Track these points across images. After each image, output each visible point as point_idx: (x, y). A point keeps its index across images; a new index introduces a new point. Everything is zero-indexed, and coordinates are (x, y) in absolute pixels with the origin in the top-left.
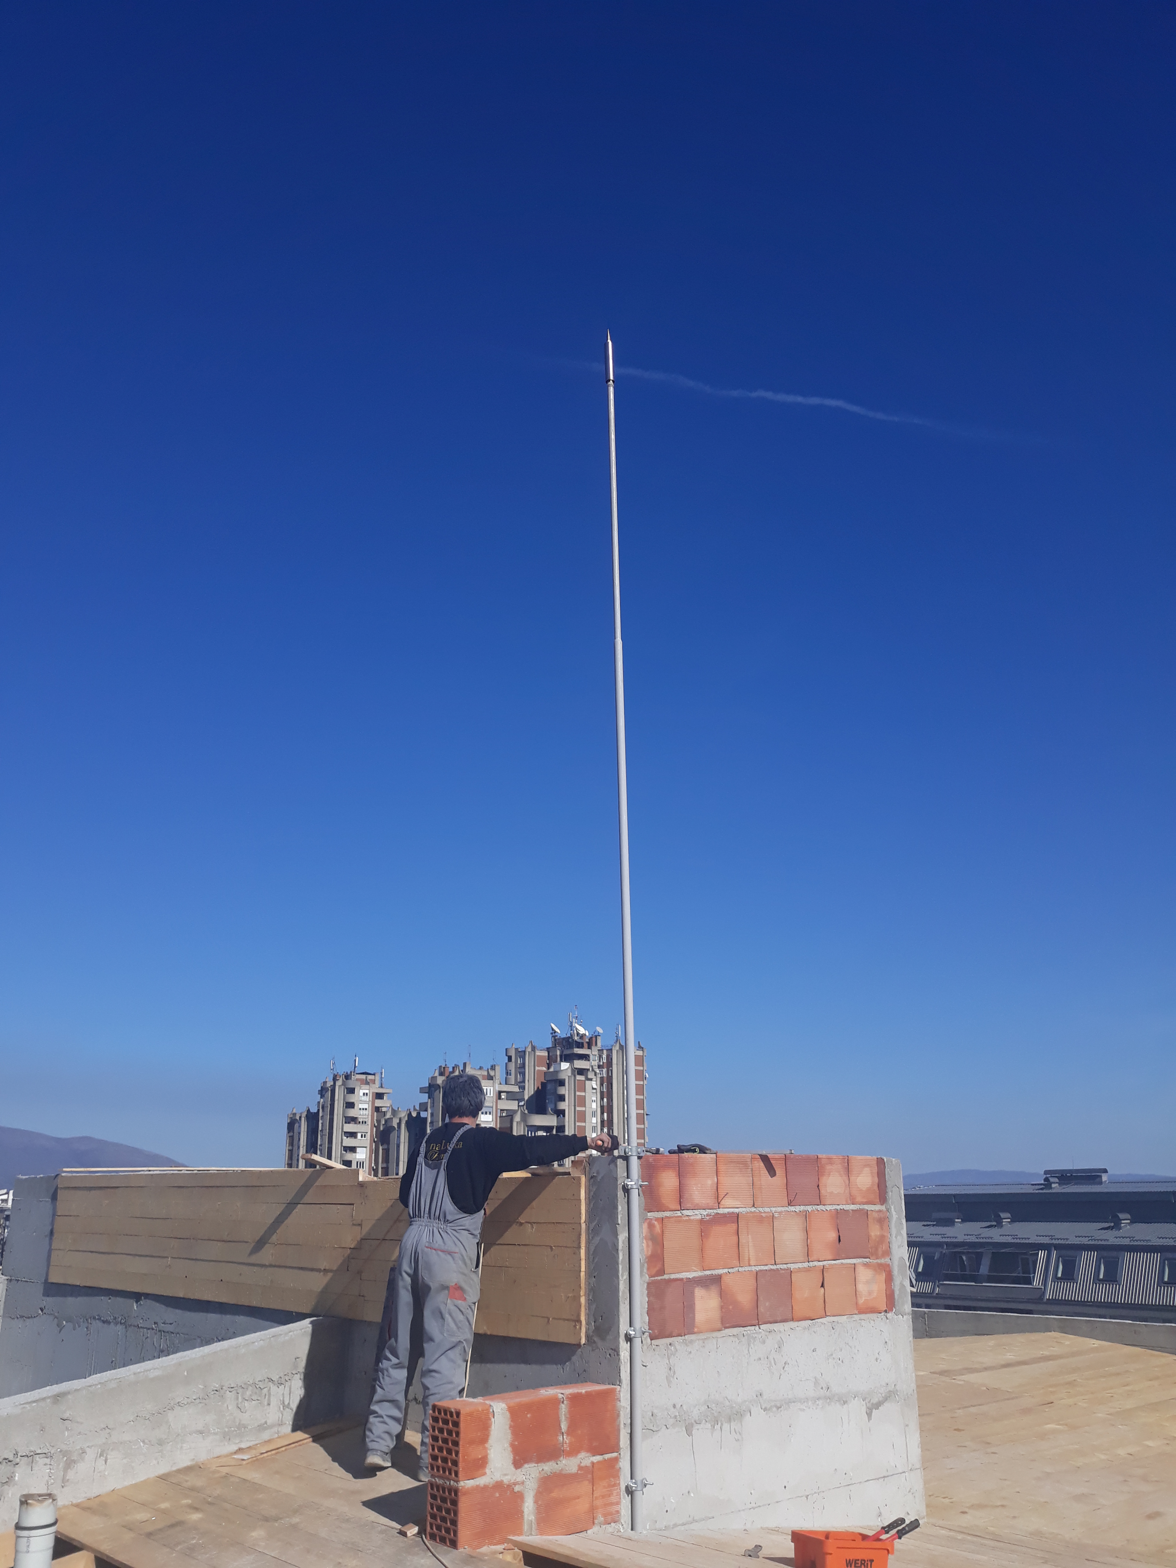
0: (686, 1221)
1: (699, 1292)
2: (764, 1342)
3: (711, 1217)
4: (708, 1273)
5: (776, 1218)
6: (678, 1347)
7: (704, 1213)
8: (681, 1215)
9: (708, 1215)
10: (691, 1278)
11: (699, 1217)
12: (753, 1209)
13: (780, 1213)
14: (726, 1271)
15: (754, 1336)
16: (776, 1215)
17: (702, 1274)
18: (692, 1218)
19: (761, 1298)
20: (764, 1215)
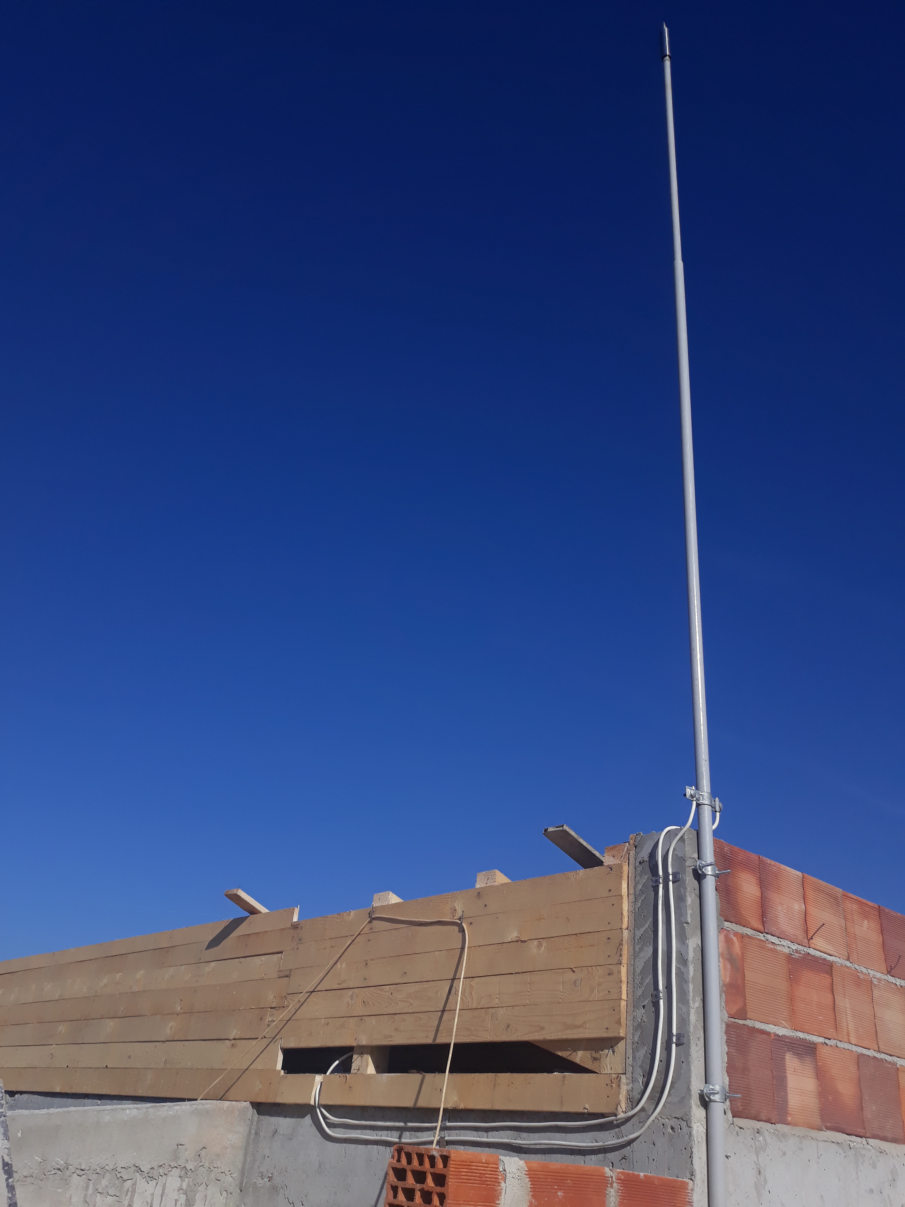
0: (771, 950)
1: (791, 1062)
2: (874, 1166)
3: (801, 955)
4: (801, 1035)
5: (875, 985)
6: (769, 1140)
7: (795, 947)
8: (763, 938)
9: (797, 951)
10: (780, 1035)
11: (787, 951)
12: (848, 964)
13: (879, 980)
14: (821, 1040)
15: (864, 1152)
16: (875, 982)
17: (793, 1034)
18: (778, 948)
19: (866, 1097)
20: (862, 977)
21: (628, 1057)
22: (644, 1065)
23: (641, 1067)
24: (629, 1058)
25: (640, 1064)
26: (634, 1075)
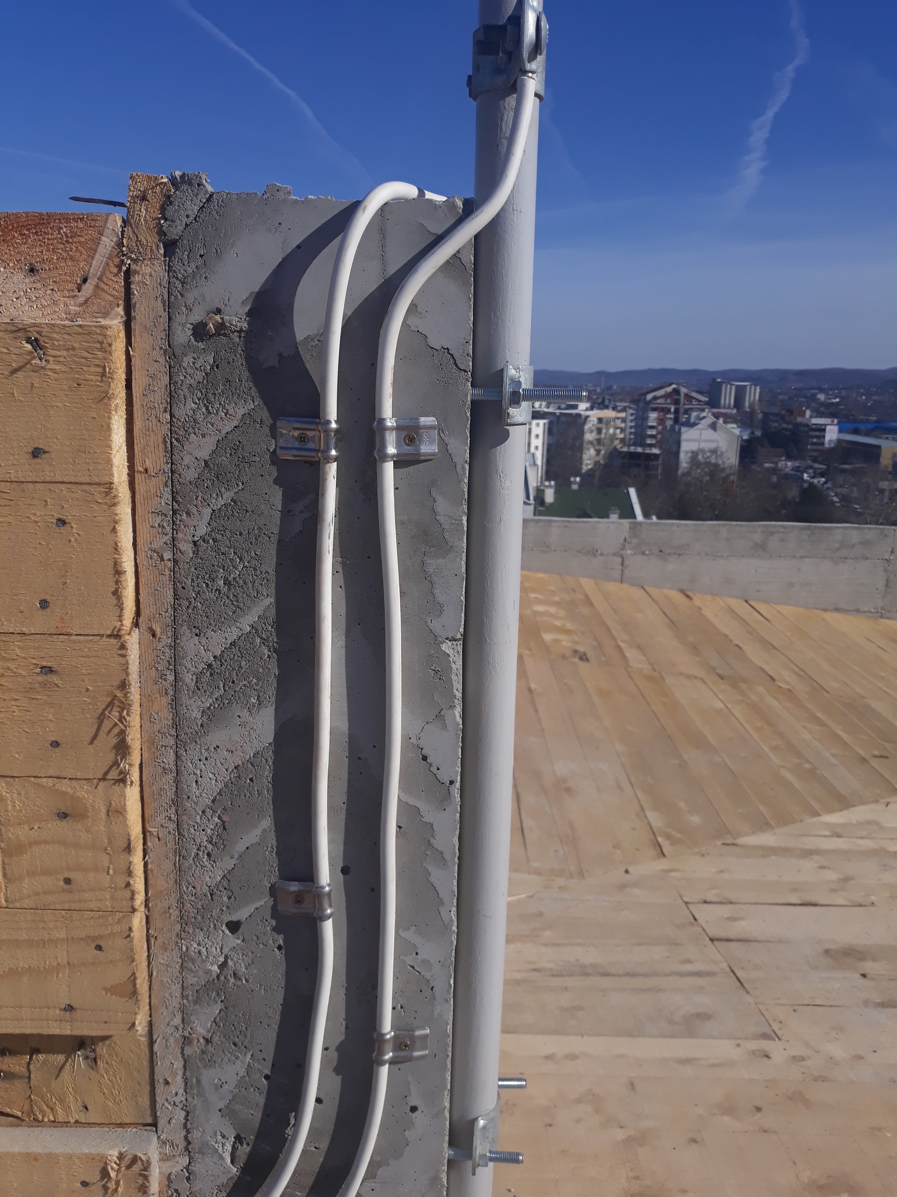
21: (161, 1081)
22: (238, 1107)
23: (227, 1112)
24: (167, 1083)
25: (221, 1105)
26: (195, 1135)
